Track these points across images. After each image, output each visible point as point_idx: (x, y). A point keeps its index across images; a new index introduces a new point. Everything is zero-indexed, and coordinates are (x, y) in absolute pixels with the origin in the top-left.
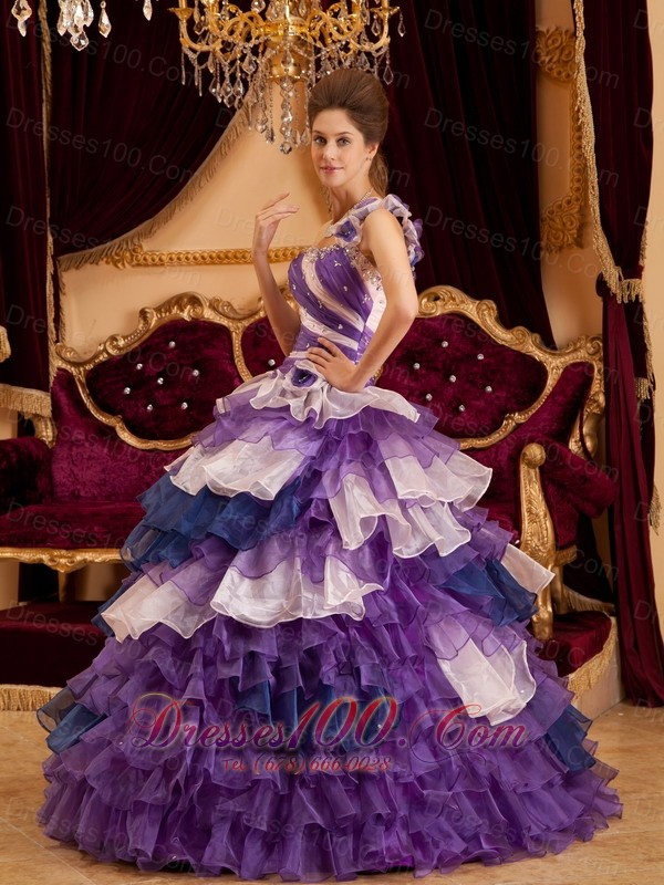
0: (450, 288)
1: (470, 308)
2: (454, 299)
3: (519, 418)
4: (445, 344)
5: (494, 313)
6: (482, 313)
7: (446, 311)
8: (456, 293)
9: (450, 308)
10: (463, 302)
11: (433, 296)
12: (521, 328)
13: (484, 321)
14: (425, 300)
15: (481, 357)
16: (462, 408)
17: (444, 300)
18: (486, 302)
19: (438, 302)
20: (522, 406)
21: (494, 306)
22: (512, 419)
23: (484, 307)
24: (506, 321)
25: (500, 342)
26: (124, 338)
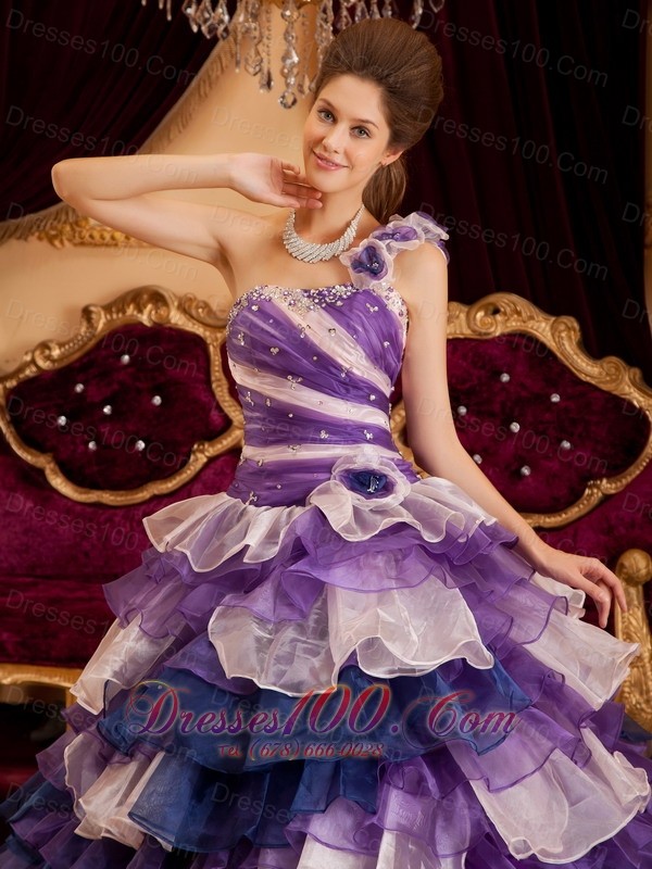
0: (515, 298)
1: (542, 327)
2: (519, 313)
3: (608, 486)
4: (505, 378)
5: (576, 336)
6: (558, 336)
7: (507, 331)
8: (521, 303)
9: (514, 325)
10: (531, 318)
11: (491, 308)
12: (614, 359)
13: (560, 345)
14: (480, 315)
15: (556, 398)
16: (526, 471)
17: (505, 314)
18: (565, 319)
19: (498, 317)
20: (614, 472)
21: (576, 325)
22: (598, 487)
23: (562, 327)
24: (593, 347)
25: (582, 377)
26: (61, 345)
